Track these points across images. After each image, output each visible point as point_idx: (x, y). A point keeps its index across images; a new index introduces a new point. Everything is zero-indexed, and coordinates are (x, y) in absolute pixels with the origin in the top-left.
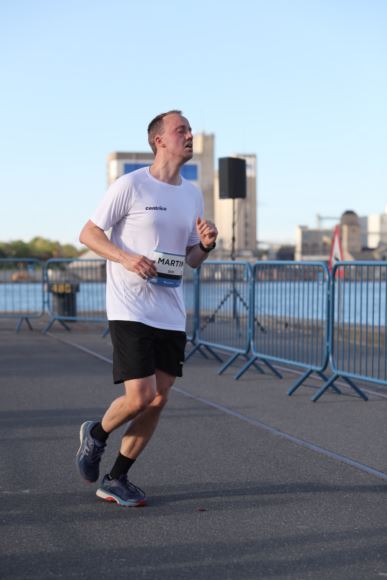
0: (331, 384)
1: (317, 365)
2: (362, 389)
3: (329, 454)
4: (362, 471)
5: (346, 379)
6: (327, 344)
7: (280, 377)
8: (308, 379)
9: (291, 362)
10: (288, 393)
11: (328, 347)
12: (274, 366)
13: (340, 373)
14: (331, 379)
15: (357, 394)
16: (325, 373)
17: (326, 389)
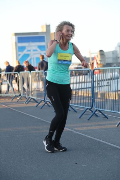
0: (94, 113)
1: (89, 107)
2: (105, 115)
3: (94, 138)
4: (106, 144)
5: (100, 111)
6: (92, 99)
7: (76, 112)
8: (86, 112)
9: (80, 106)
10: (79, 117)
11: (92, 100)
12: (74, 108)
13: (97, 109)
14: (94, 111)
15: (104, 117)
16: (92, 109)
17: (93, 115)
